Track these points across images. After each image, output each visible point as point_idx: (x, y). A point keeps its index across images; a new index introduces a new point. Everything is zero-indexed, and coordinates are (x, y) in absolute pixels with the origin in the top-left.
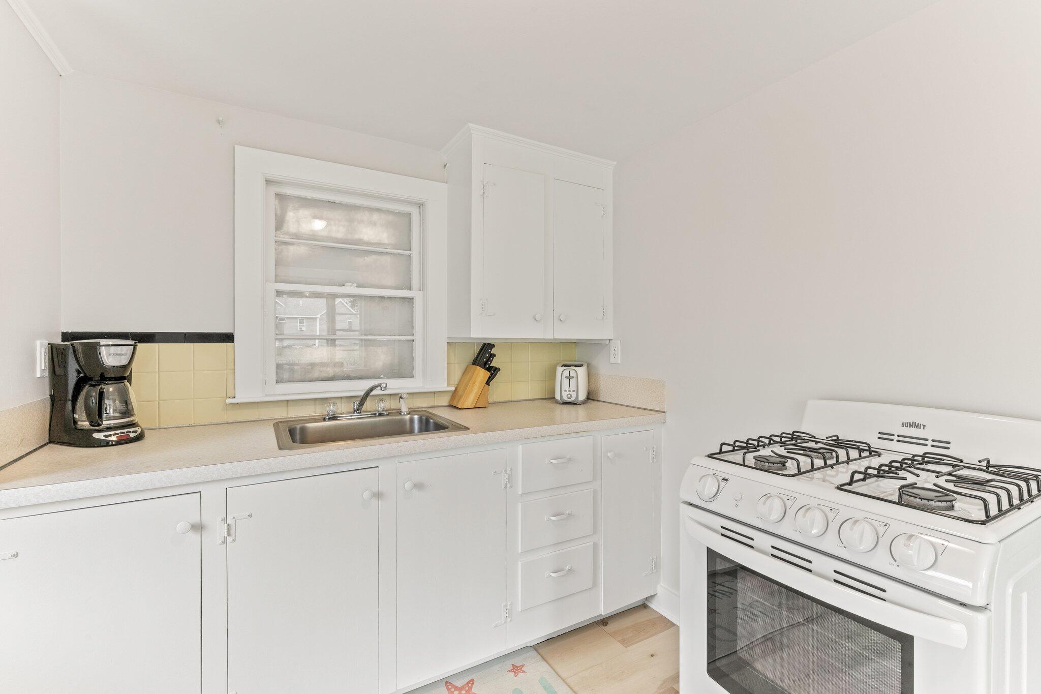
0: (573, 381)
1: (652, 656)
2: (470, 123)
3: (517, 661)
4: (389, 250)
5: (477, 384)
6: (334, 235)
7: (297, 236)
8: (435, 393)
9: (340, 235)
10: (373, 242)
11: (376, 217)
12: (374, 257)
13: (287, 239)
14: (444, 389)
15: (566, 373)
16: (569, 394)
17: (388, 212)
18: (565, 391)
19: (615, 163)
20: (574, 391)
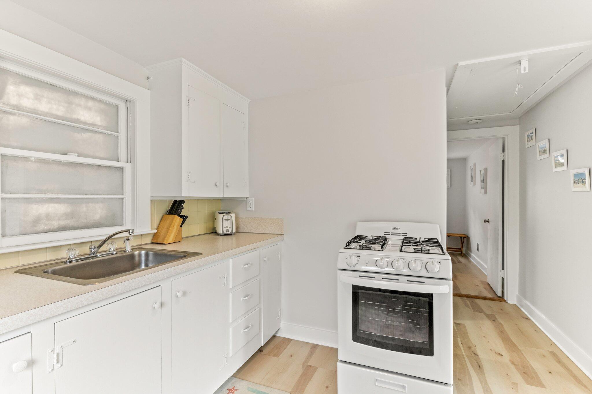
0: (229, 222)
1: (291, 356)
2: (184, 58)
3: (230, 387)
4: (101, 130)
5: (175, 227)
6: (54, 112)
7: (18, 108)
8: (142, 235)
9: (60, 113)
10: (88, 122)
11: (90, 103)
12: (89, 134)
13: (7, 109)
14: (148, 232)
15: (225, 218)
16: (227, 229)
17: (101, 101)
18: (225, 228)
19: (250, 100)
20: (230, 227)
